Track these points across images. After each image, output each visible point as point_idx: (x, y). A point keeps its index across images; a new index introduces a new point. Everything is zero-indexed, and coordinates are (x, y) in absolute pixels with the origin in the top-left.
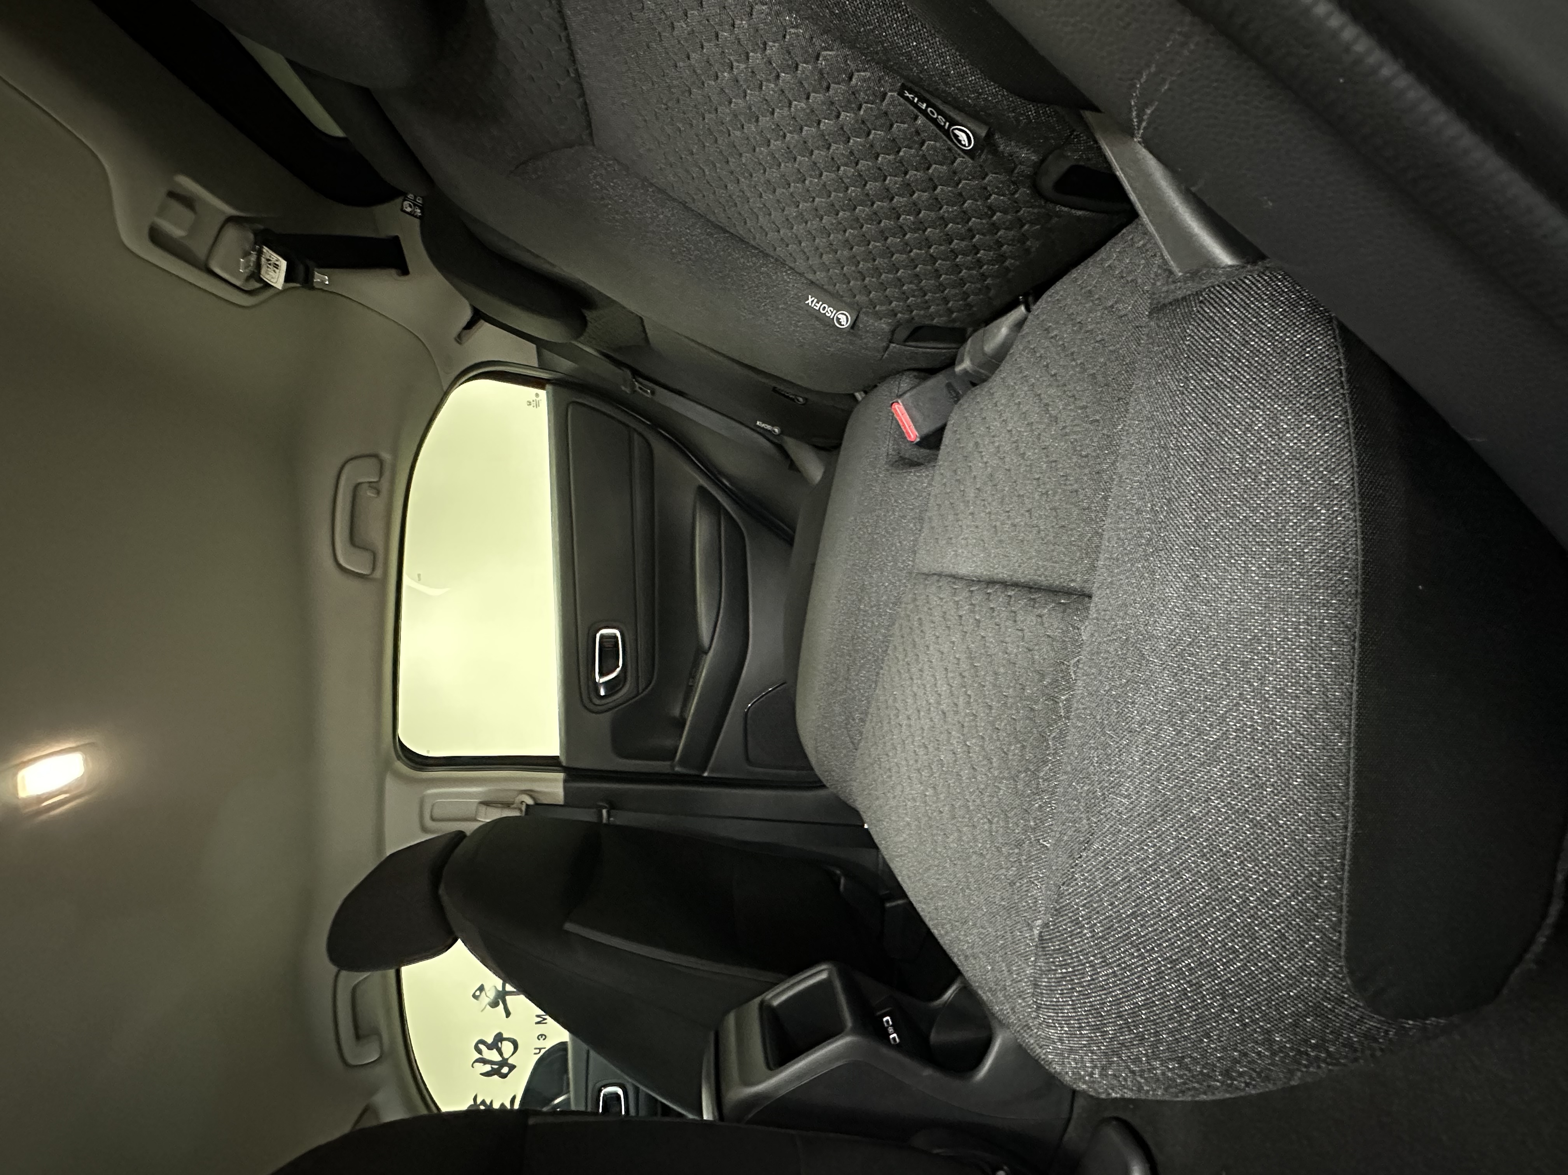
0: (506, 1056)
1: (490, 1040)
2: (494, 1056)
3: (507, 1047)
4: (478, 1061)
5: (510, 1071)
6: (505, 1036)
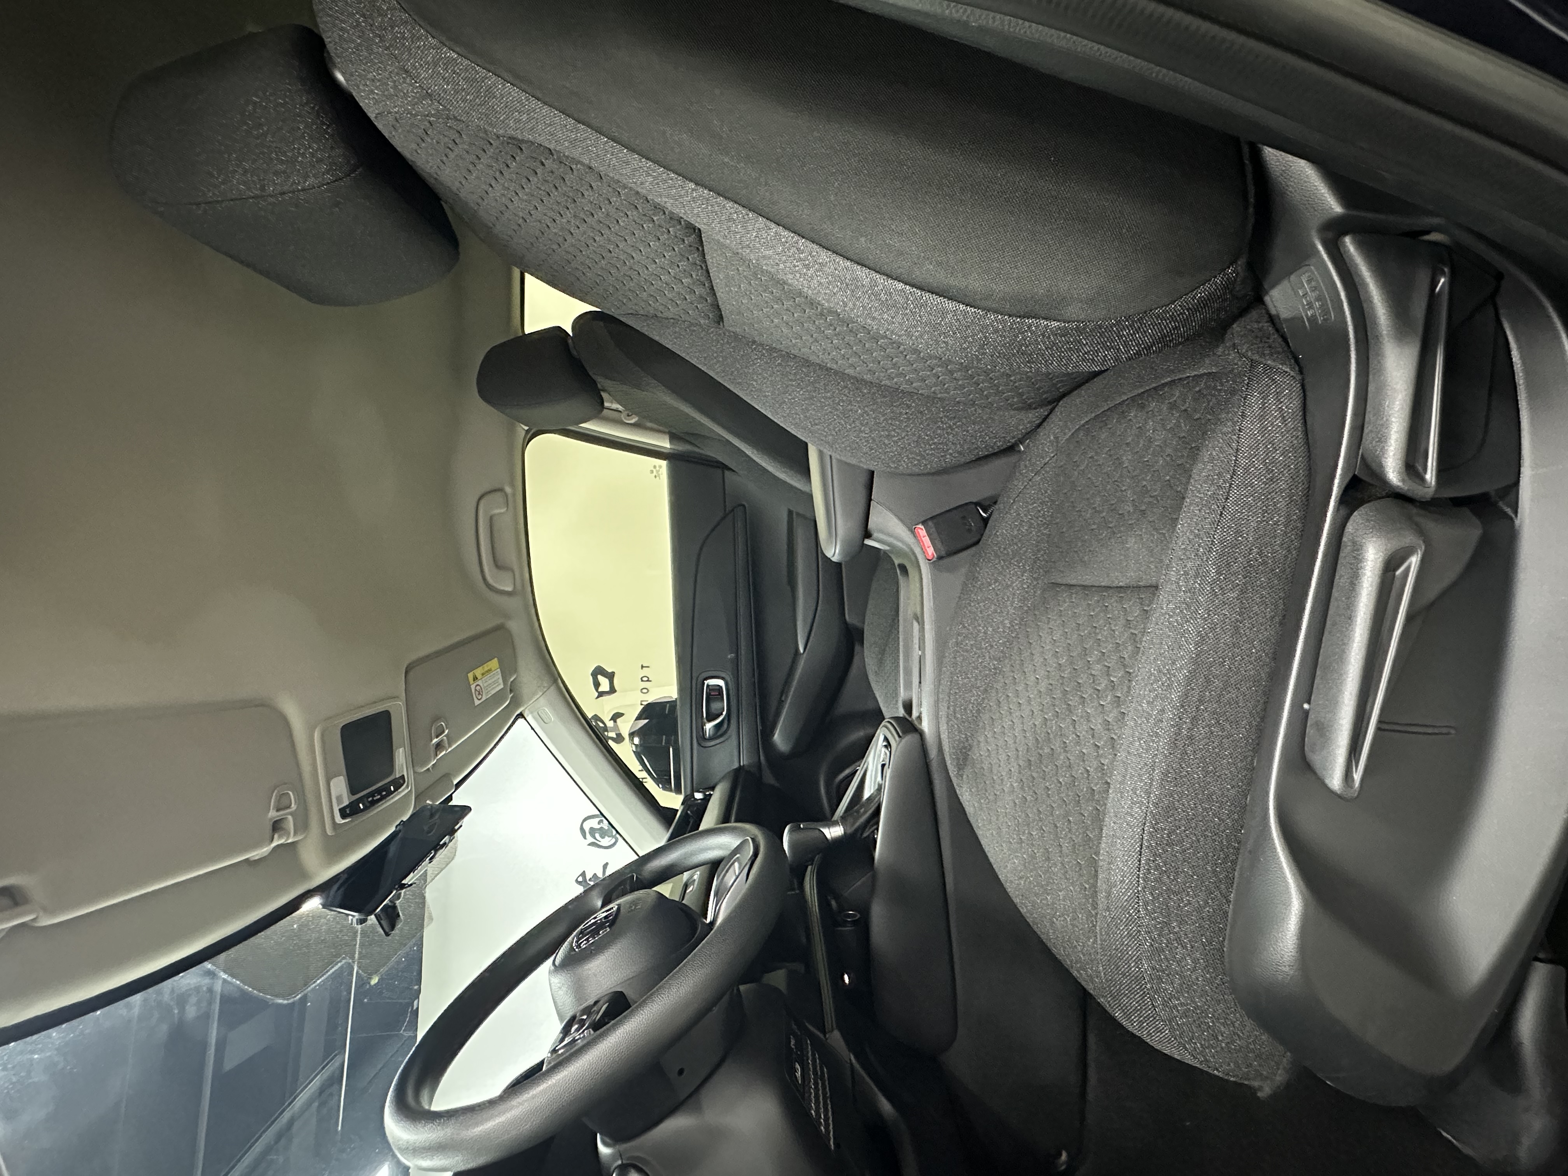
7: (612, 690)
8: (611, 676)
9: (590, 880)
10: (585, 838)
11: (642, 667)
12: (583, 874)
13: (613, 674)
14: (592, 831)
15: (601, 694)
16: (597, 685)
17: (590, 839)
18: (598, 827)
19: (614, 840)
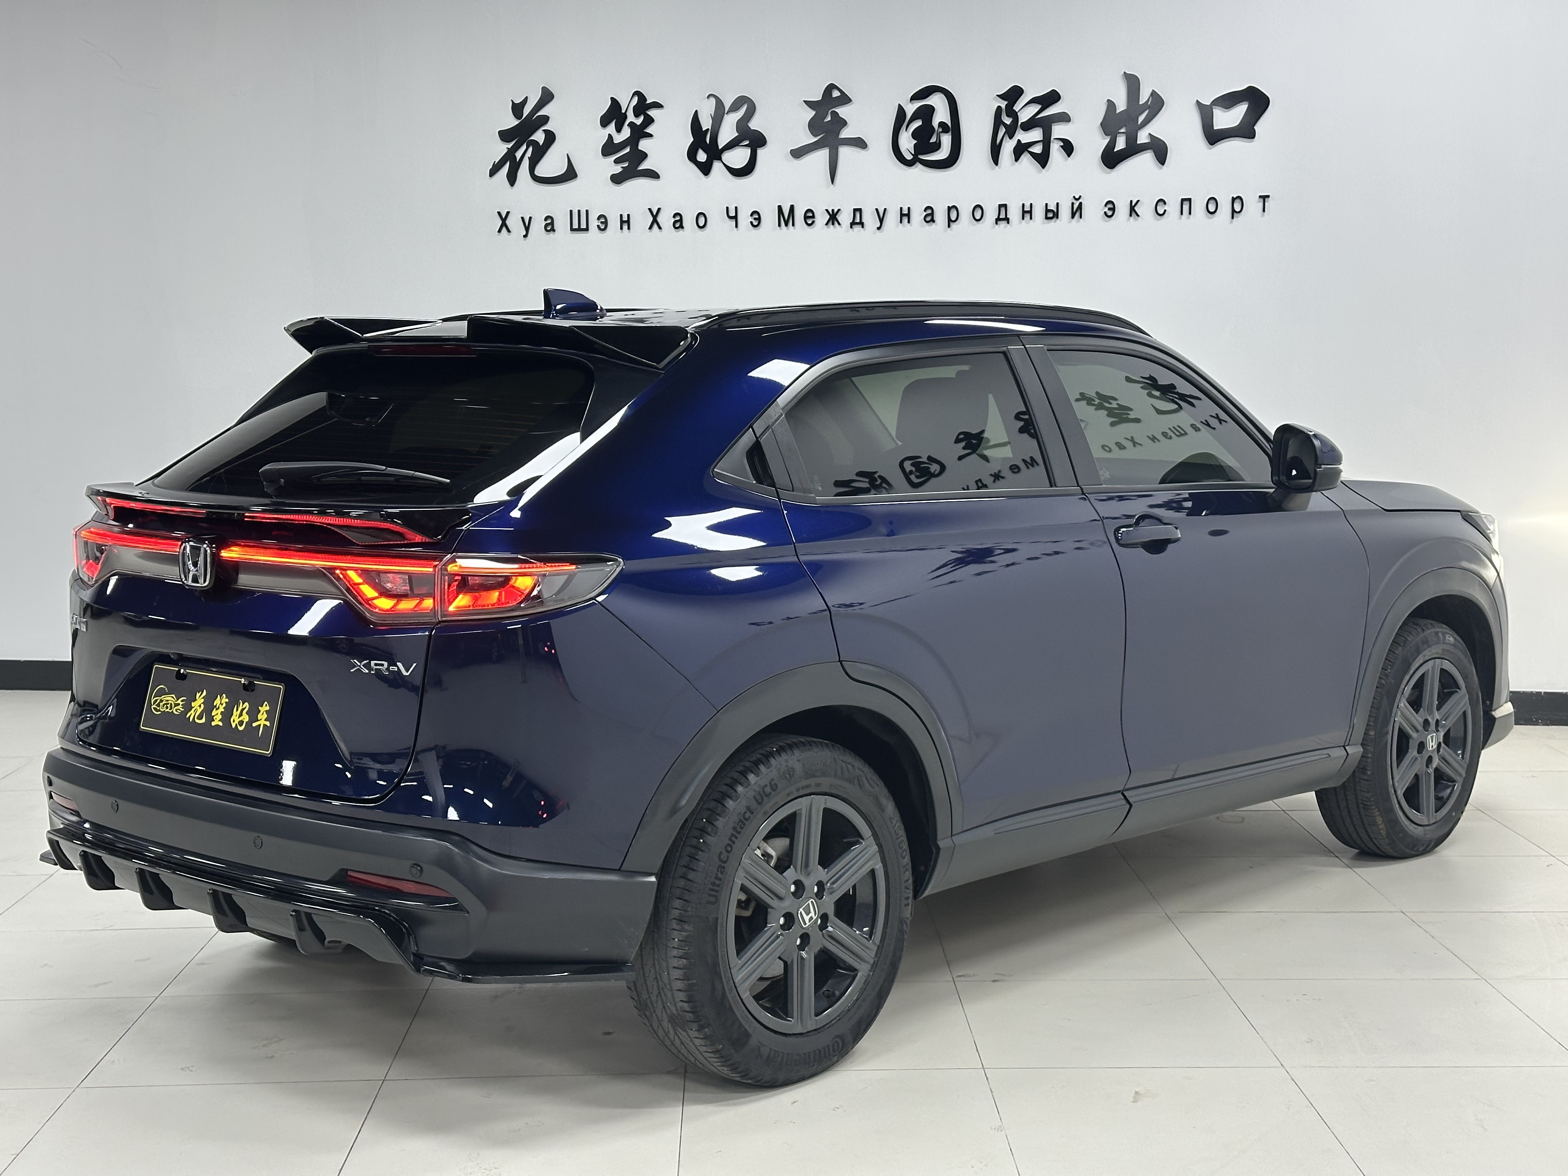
0: (728, 157)
1: (754, 124)
2: (727, 134)
3: (738, 157)
4: (719, 103)
5: (699, 165)
6: (760, 152)
7: (1214, 137)
8: (1246, 131)
9: (834, 114)
10: (916, 97)
11: (1264, 198)
12: (845, 100)
13: (1251, 135)
14: (926, 113)
15: (1206, 113)
16: (1229, 100)
17: (911, 109)
18: (935, 123)
19: (909, 157)
